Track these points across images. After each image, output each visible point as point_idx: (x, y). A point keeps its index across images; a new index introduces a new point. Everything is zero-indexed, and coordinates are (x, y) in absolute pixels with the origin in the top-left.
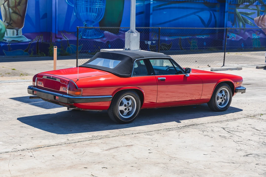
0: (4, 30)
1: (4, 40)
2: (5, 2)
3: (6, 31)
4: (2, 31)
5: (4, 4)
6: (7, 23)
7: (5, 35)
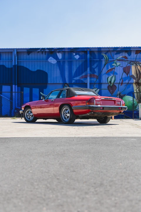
0: (136, 104)
1: (136, 109)
2: (137, 89)
3: (137, 104)
4: (135, 105)
5: (136, 90)
6: (138, 100)
7: (137, 107)
